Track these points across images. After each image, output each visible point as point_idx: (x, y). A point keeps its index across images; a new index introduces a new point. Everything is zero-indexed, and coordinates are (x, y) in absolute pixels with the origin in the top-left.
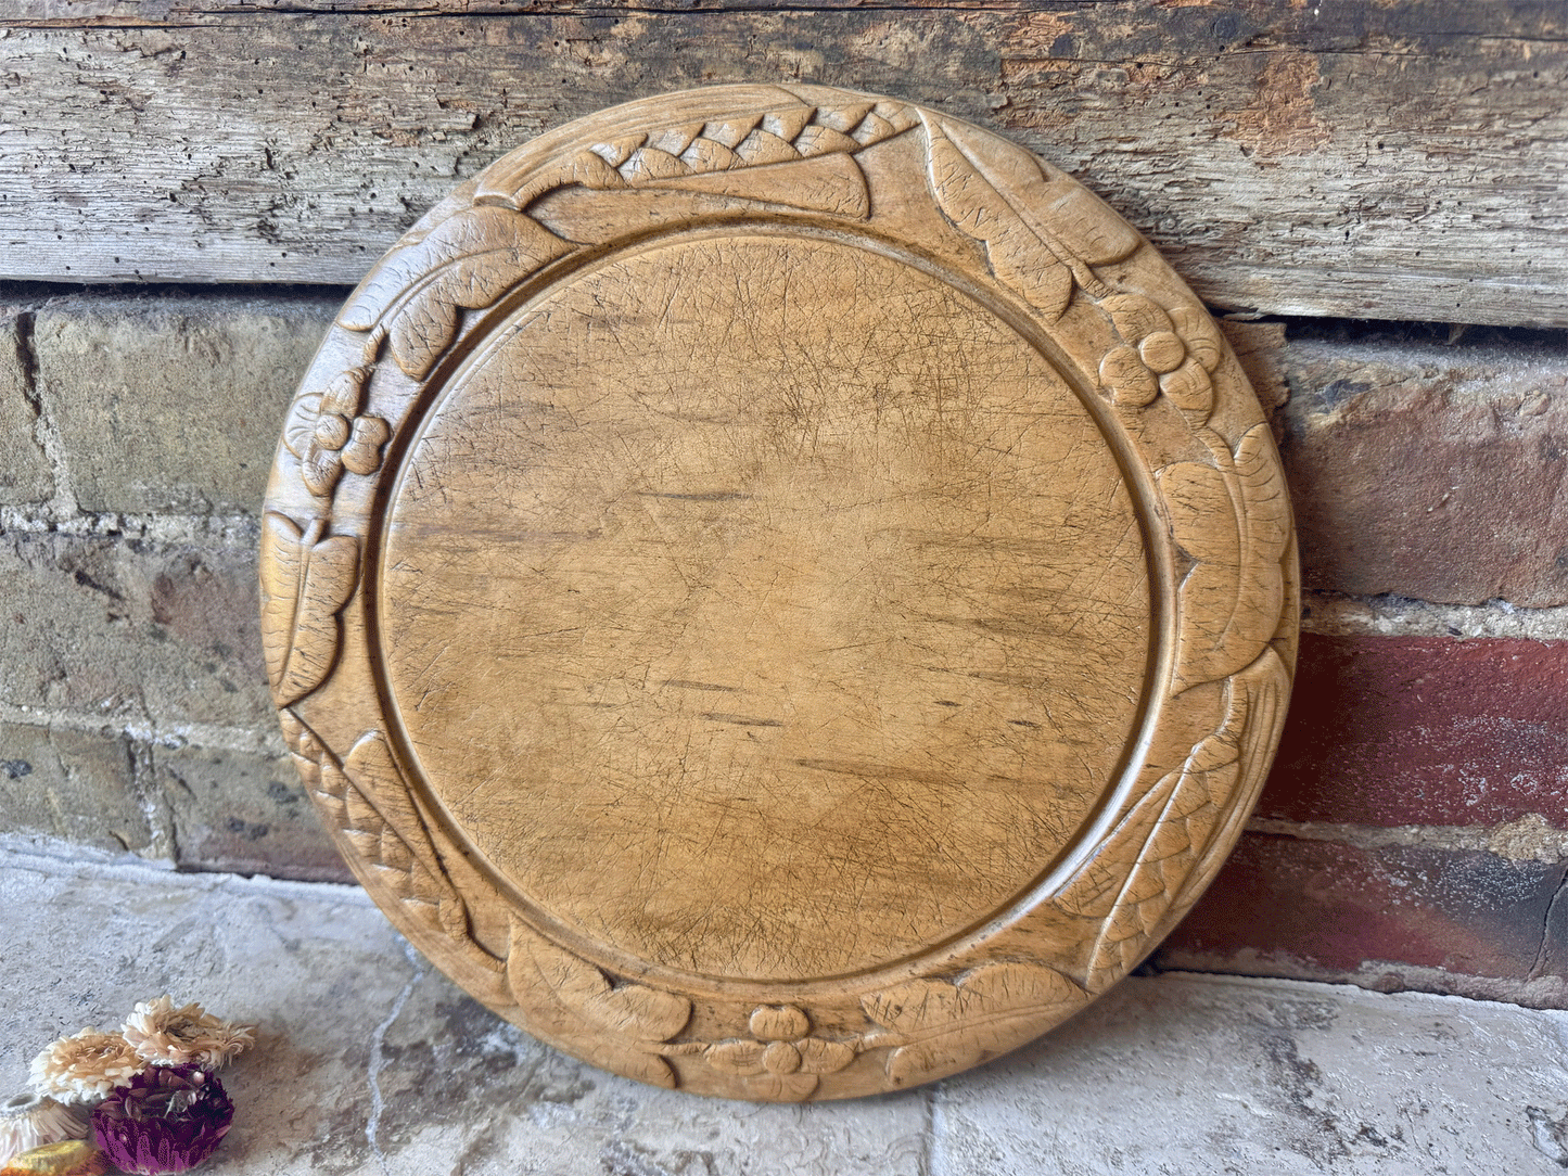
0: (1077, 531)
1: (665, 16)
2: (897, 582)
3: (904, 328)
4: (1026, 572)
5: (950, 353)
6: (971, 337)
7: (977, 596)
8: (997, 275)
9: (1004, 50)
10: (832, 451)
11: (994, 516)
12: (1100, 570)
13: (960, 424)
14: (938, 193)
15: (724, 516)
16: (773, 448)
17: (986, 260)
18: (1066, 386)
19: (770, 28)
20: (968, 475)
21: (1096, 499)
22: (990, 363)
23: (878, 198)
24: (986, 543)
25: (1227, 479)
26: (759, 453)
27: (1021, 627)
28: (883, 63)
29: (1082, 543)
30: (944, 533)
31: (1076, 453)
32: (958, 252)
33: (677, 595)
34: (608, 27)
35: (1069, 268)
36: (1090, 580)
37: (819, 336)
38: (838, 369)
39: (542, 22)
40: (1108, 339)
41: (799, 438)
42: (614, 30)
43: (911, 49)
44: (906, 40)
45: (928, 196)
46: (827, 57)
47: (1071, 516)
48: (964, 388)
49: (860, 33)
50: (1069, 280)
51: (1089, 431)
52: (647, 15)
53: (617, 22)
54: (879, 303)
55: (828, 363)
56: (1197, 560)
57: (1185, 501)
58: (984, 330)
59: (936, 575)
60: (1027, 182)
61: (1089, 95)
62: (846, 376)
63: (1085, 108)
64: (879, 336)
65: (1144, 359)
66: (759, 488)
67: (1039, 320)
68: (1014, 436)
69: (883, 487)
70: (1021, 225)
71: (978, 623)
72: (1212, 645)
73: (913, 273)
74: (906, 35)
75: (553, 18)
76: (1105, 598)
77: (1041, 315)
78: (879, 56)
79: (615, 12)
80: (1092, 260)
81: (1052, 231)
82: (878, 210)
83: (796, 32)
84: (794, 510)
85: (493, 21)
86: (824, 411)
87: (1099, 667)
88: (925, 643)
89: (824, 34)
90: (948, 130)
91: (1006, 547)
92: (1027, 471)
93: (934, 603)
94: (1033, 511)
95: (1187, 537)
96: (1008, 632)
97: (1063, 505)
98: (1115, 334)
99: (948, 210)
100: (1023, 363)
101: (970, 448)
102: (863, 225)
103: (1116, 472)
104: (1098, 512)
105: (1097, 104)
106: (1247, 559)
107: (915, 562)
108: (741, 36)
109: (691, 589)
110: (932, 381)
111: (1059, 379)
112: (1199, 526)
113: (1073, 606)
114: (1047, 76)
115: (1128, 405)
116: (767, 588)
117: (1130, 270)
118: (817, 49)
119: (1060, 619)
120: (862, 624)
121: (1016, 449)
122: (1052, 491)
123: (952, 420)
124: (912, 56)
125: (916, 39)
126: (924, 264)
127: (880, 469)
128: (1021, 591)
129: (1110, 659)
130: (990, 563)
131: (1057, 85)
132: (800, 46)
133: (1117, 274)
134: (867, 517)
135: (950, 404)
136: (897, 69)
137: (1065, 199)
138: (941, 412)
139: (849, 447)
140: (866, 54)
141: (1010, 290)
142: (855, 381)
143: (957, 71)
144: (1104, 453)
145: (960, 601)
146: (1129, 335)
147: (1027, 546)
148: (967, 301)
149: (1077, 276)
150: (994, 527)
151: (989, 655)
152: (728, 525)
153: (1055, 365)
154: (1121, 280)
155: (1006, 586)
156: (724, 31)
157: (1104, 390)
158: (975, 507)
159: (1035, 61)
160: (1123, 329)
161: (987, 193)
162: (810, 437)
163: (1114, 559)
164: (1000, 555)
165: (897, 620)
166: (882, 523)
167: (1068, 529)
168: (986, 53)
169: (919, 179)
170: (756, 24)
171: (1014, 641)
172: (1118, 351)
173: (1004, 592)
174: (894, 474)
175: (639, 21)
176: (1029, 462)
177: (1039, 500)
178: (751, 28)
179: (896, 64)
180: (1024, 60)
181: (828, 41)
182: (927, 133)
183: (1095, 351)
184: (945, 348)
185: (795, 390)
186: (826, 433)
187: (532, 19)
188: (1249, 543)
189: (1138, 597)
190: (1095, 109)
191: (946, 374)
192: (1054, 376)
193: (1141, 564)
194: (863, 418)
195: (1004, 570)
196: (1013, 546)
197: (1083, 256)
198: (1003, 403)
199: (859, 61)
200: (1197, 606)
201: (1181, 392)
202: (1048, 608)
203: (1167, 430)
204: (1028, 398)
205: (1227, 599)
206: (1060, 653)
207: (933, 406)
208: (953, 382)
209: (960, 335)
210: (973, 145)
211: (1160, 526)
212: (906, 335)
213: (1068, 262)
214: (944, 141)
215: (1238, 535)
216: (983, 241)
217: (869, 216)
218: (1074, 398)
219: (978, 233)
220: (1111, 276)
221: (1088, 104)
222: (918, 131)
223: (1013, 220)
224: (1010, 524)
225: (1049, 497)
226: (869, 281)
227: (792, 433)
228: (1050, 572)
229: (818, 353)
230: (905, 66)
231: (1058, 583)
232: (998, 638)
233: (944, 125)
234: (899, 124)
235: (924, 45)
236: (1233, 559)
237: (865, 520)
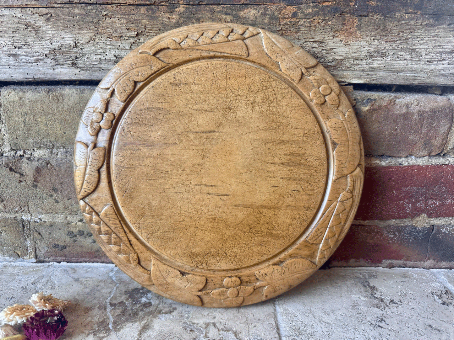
0: (307, 137)
1: (190, 6)
2: (260, 154)
3: (259, 85)
4: (294, 149)
5: (271, 91)
6: (277, 87)
7: (281, 156)
8: (282, 71)
9: (280, 15)
10: (241, 118)
11: (285, 134)
12: (313, 148)
13: (275, 110)
14: (266, 50)
15: (211, 137)
16: (225, 118)
17: (279, 67)
18: (302, 99)
19: (218, 9)
20: (277, 124)
21: (311, 129)
22: (282, 94)
23: (250, 51)
24: (283, 142)
25: (344, 123)
26: (221, 120)
27: (294, 164)
28: (248, 19)
29: (308, 140)
30: (272, 140)
31: (305, 117)
32: (272, 65)
33: (199, 160)
34: (175, 9)
35: (301, 69)
36: (311, 150)
37: (236, 87)
38: (242, 96)
39: (156, 7)
40: (311, 87)
41: (232, 115)
43: (256, 15)
44: (254, 13)
45: (263, 51)
46: (234, 17)
47: (305, 133)
48: (275, 100)
49: (242, 11)
50: (301, 72)
51: (308, 111)
52: (185, 6)
53: (177, 7)
54: (252, 78)
55: (239, 95)
56: (338, 144)
57: (334, 128)
58: (280, 85)
59: (270, 151)
60: (288, 47)
61: (302, 27)
62: (244, 98)
64: (252, 87)
65: (321, 92)
66: (221, 129)
68: (289, 113)
69: (255, 128)
70: (288, 58)
71: (282, 164)
72: (343, 166)
73: (260, 71)
74: (255, 12)
75: (159, 6)
76: (315, 155)
77: (294, 81)
78: (247, 17)
79: (177, 5)
80: (307, 67)
81: (296, 59)
82: (250, 54)
83: (225, 10)
84: (231, 135)
85: (143, 7)
86: (238, 107)
87: (315, 174)
88: (268, 170)
89: (233, 11)
90: (268, 34)
91: (288, 143)
92: (293, 122)
93: (270, 159)
94: (295, 132)
95: (335, 138)
96: (290, 166)
97: (303, 131)
98: (313, 86)
99: (269, 54)
100: (290, 94)
101: (278, 116)
102: (247, 58)
103: (316, 121)
104: (312, 132)
106: (350, 143)
107: (264, 148)
108: (211, 11)
109: (203, 158)
110: (267, 99)
111: (300, 98)
112: (338, 135)
113: (307, 158)
114: (291, 22)
115: (318, 104)
116: (224, 157)
117: (316, 69)
118: (231, 15)
119: (303, 161)
120: (251, 165)
121: (290, 116)
122: (300, 127)
123: (272, 109)
124: (256, 17)
125: (257, 12)
126: (263, 68)
127: (254, 123)
128: (293, 154)
129: (318, 172)
130: (284, 147)
131: (293, 25)
132: (226, 14)
133: (313, 70)
134: (251, 136)
135: (272, 105)
136: (252, 20)
137: (298, 52)
138: (269, 107)
139: (245, 117)
140: (244, 16)
141: (286, 75)
142: (246, 99)
143: (268, 21)
144: (312, 116)
145: (277, 158)
146: (317, 86)
147: (294, 142)
148: (275, 78)
149: (303, 71)
150: (285, 138)
151: (285, 172)
152: (213, 140)
153: (299, 94)
154: (314, 72)
155: (289, 153)
156: (206, 10)
157: (311, 100)
158: (280, 132)
159: (288, 18)
160: (315, 84)
161: (279, 50)
162: (235, 115)
163: (317, 145)
164: (287, 145)
165: (260, 164)
166: (255, 138)
167: (304, 137)
168: (275, 16)
169: (261, 46)
170: (215, 8)
171: (292, 168)
172: (315, 90)
173: (288, 155)
174: (258, 124)
175: (183, 7)
176: (293, 120)
177: (297, 130)
178: (213, 9)
179: (252, 19)
180: (285, 18)
181: (234, 13)
182: (262, 35)
183: (308, 90)
185: (230, 102)
186: (239, 114)
187: (153, 7)
188: (351, 139)
189: (324, 154)
190: (303, 30)
191: (270, 97)
192: (298, 97)
193: (324, 146)
194: (249, 109)
195: (288, 149)
196: (290, 142)
197: (304, 66)
198: (286, 104)
199: (242, 18)
200: (339, 156)
201: (331, 100)
202: (300, 159)
203: (328, 110)
204: (292, 102)
205: (346, 154)
206: (304, 171)
207: (267, 105)
208: (272, 99)
209: (274, 87)
210: (274, 38)
211: (328, 136)
212: (259, 87)
213: (300, 67)
214: (267, 37)
215: (348, 137)
216: (278, 62)
217: (248, 56)
218: (304, 102)
219: (277, 60)
220: (311, 71)
221: (301, 29)
222: (260, 35)
223: (286, 57)
224: (289, 136)
225: (299, 129)
226: (249, 73)
227: (230, 114)
228: (300, 149)
229: (236, 92)
230: (254, 19)
231: (302, 152)
232: (288, 167)
233: (266, 33)
234: (254, 33)
235: (259, 14)
236: (347, 143)
237: (250, 137)
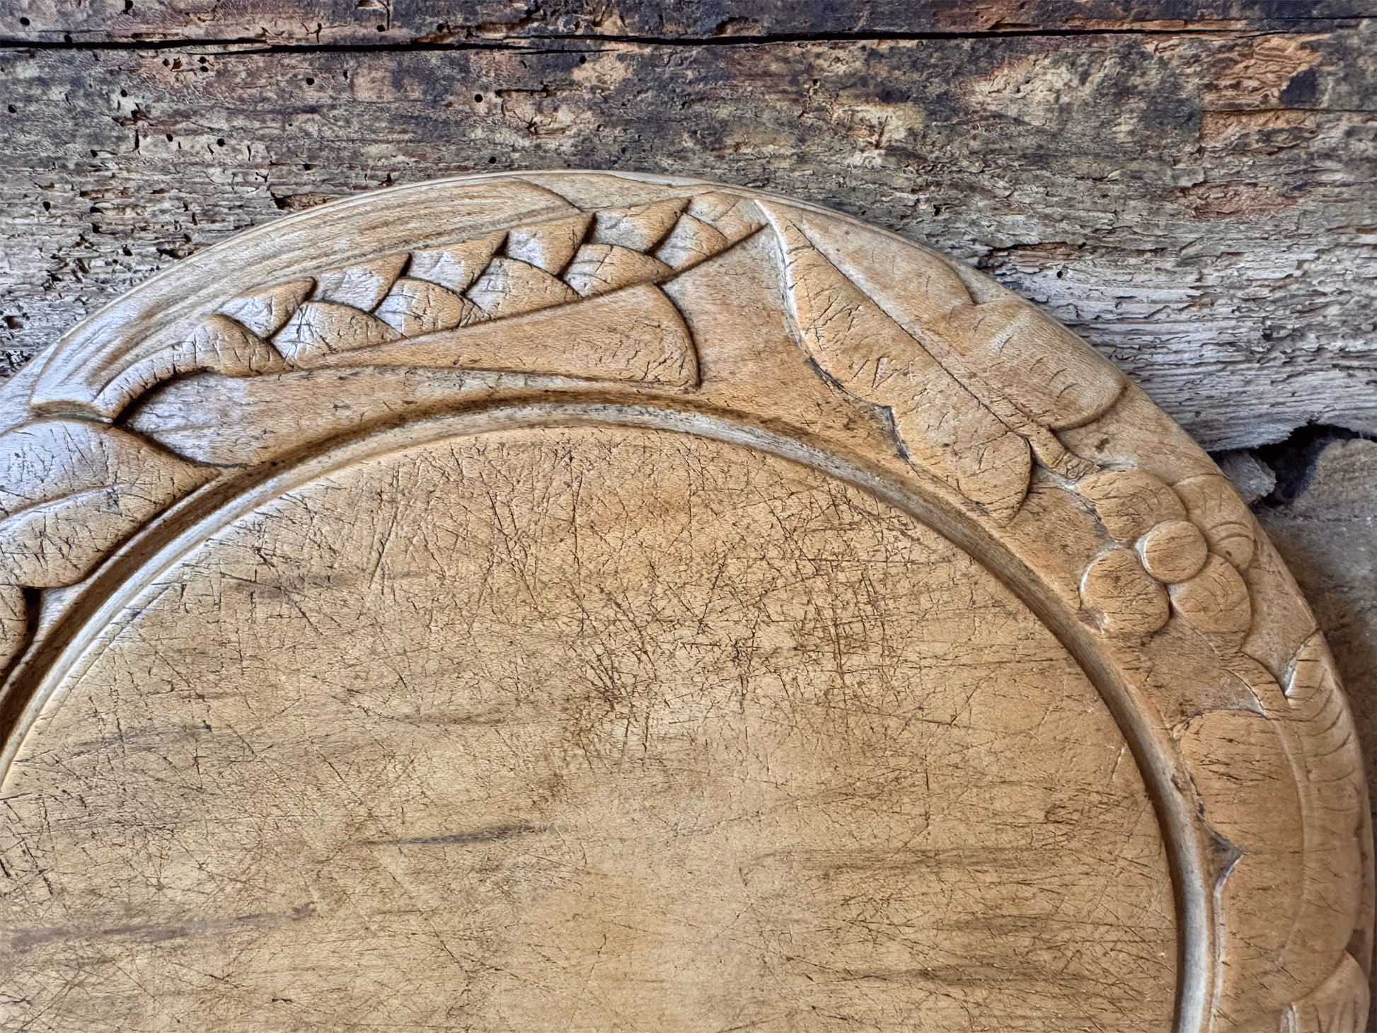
0: (1065, 828)
1: (666, 50)
2: (795, 929)
3: (773, 553)
4: (992, 893)
5: (848, 585)
6: (881, 556)
7: (920, 937)
8: (913, 459)
9: (1209, 97)
10: (675, 746)
11: (936, 819)
12: (1102, 881)
13: (874, 687)
14: (809, 339)
15: (509, 862)
16: (580, 752)
17: (893, 435)
18: (1032, 617)
19: (841, 69)
20: (892, 762)
21: (1091, 779)
22: (914, 594)
23: (709, 353)
24: (930, 859)
25: (1279, 730)
26: (558, 762)
27: (990, 972)
28: (1017, 121)
29: (1074, 844)
30: (861, 851)
31: (1056, 715)
32: (847, 427)
33: (449, 986)
34: (568, 68)
35: (1026, 439)
36: (1089, 895)
37: (637, 575)
38: (673, 623)
39: (452, 62)
40: (1089, 540)
41: (619, 731)
42: (578, 74)
43: (1065, 99)
44: (1059, 85)
45: (791, 342)
46: (932, 114)
47: (1054, 806)
48: (876, 634)
49: (986, 74)
50: (1028, 459)
51: (1071, 681)
52: (634, 49)
53: (583, 60)
54: (729, 517)
55: (656, 617)
56: (1240, 852)
57: (1222, 769)
58: (900, 545)
59: (855, 913)
60: (948, 308)
61: (1329, 164)
62: (686, 633)
63: (1320, 184)
64: (733, 568)
65: (1147, 565)
66: (562, 814)
67: (983, 521)
68: (960, 699)
69: (761, 793)
70: (946, 380)
71: (924, 974)
72: (1268, 966)
73: (781, 466)
74: (1060, 77)
75: (472, 55)
76: (1112, 919)
77: (985, 513)
78: (1013, 111)
79: (581, 45)
80: (1061, 423)
81: (995, 384)
82: (712, 370)
83: (884, 74)
84: (622, 840)
85: (366, 60)
86: (655, 688)
87: (1108, 1018)
88: (845, 1011)
89: (930, 76)
90: (813, 234)
91: (958, 863)
92: (983, 749)
93: (854, 954)
94: (997, 805)
95: (1224, 822)
96: (972, 983)
97: (1040, 793)
98: (1101, 532)
99: (827, 365)
100: (965, 590)
101: (893, 722)
102: (691, 397)
103: (1117, 735)
104: (1095, 798)
105: (1338, 177)
106: (1312, 838)
107: (821, 897)
108: (794, 82)
109: (471, 977)
110: (824, 629)
111: (1021, 606)
112: (1243, 802)
113: (1066, 935)
114: (1267, 136)
115: (1126, 636)
116: (594, 959)
117: (1112, 428)
118: (915, 101)
119: (1046, 956)
120: (747, 994)
121: (964, 717)
122: (1023, 774)
123: (860, 684)
124: (1065, 110)
125: (1075, 83)
126: (792, 447)
127: (753, 768)
128: (989, 923)
129: (1125, 1004)
130: (936, 887)
131: (1281, 149)
132: (888, 96)
133: (1094, 439)
134: (741, 840)
135: (856, 660)
136: (1039, 131)
137: (1009, 331)
138: (842, 674)
139: (701, 740)
140: (993, 108)
141: (935, 479)
142: (701, 639)
143: (1131, 133)
144: (1097, 711)
145: (894, 946)
146: (1122, 532)
147: (993, 856)
148: (870, 503)
149: (1039, 451)
150: (940, 835)
151: (945, 1018)
152: (519, 874)
153: (1010, 584)
154: (1101, 446)
155: (964, 917)
156: (767, 74)
157: (1088, 615)
158: (907, 808)
159: (1253, 112)
160: (1113, 524)
161: (888, 332)
162: (637, 729)
163: (1121, 863)
164: (951, 875)
165: (801, 983)
166: (763, 847)
167: (1051, 827)
168: (1181, 102)
169: (773, 315)
170: (820, 61)
171: (980, 994)
172: (1107, 555)
173: (960, 926)
174: (778, 774)
175: (621, 58)
176: (986, 736)
177: (1006, 789)
178: (811, 66)
179: (1036, 123)
180: (1237, 111)
181: (936, 88)
182: (779, 242)
183: (1073, 559)
184: (842, 577)
185: (606, 662)
186: (663, 722)
187: (434, 58)
188: (1313, 814)
189: (1160, 909)
190: (1333, 184)
191: (845, 616)
192: (1014, 604)
193: (1162, 866)
194: (719, 693)
195: (959, 894)
196: (969, 860)
197: (1048, 419)
198: (939, 652)
199: (982, 118)
200: (1244, 916)
201: (1205, 610)
202: (1027, 942)
203: (1187, 666)
204: (976, 641)
205: (1287, 901)
206: (1050, 1004)
207: (829, 664)
208: (857, 627)
209: (864, 557)
210: (857, 256)
211: (1181, 806)
212: (777, 563)
213: (1025, 430)
214: (808, 253)
215: (1299, 808)
216: (888, 408)
217: (699, 384)
218: (1048, 635)
219: (881, 396)
220: (1087, 441)
221: (1325, 178)
222: (762, 238)
223: (932, 373)
224: (962, 828)
225: (1020, 783)
226: (709, 485)
227: (607, 726)
228: (1027, 892)
229: (637, 602)
230: (1053, 126)
231: (1040, 905)
232: (956, 992)
233: (805, 226)
234: (732, 230)
235: (1087, 90)
236: (1293, 843)
237: (735, 844)
